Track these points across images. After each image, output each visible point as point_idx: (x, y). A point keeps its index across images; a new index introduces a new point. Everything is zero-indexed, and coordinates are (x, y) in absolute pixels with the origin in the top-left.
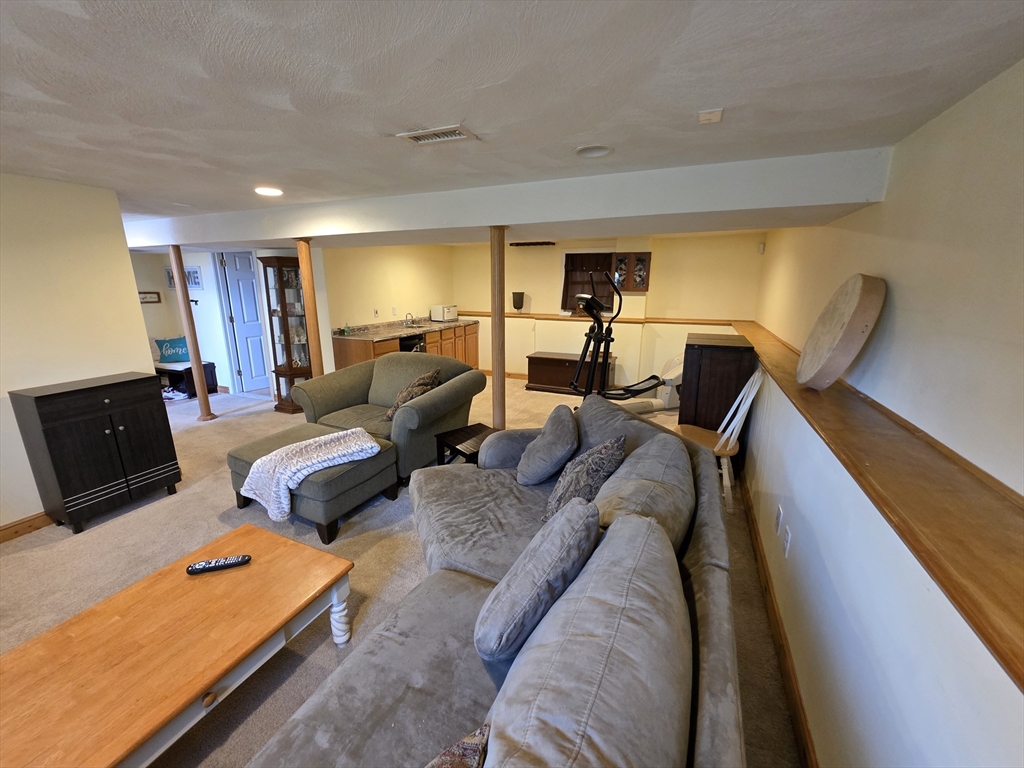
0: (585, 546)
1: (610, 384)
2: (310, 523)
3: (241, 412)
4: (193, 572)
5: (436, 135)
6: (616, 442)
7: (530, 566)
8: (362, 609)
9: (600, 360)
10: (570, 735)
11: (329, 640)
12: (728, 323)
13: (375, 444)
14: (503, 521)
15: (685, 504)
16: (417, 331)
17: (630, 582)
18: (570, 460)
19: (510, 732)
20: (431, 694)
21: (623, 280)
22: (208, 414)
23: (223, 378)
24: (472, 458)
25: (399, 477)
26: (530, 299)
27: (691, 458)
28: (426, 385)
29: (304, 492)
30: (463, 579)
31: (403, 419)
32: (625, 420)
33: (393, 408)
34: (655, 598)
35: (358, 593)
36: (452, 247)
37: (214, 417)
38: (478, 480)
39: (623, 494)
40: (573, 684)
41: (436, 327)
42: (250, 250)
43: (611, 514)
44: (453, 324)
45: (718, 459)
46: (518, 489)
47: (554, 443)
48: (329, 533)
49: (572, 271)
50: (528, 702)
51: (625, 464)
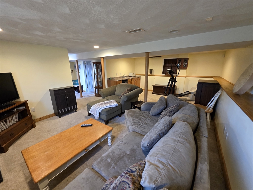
0: (169, 127)
1: (175, 93)
2: (103, 120)
3: (88, 96)
4: (82, 126)
5: (135, 31)
6: (177, 105)
7: (155, 130)
8: (114, 139)
9: (173, 87)
10: (165, 163)
11: (107, 144)
12: (212, 77)
13: (117, 104)
14: (147, 123)
15: (196, 121)
16: (126, 79)
17: (180, 135)
18: (164, 110)
19: (151, 161)
20: (131, 156)
21: (180, 66)
22: (82, 96)
23: (85, 89)
24: (139, 108)
25: (122, 112)
26: (154, 71)
27: (198, 111)
28: (128, 91)
29: (102, 113)
30: (138, 134)
31: (123, 98)
32: (179, 100)
33: (121, 96)
34: (187, 139)
35: (113, 136)
36: (135, 58)
37: (83, 97)
38: (141, 113)
39: (178, 117)
40: (166, 154)
41: (130, 78)
42: (90, 60)
43: (175, 121)
44: (134, 77)
45: (206, 113)
46: (150, 116)
47: (160, 105)
48: (107, 123)
49: (166, 63)
50: (155, 156)
51: (179, 111)
